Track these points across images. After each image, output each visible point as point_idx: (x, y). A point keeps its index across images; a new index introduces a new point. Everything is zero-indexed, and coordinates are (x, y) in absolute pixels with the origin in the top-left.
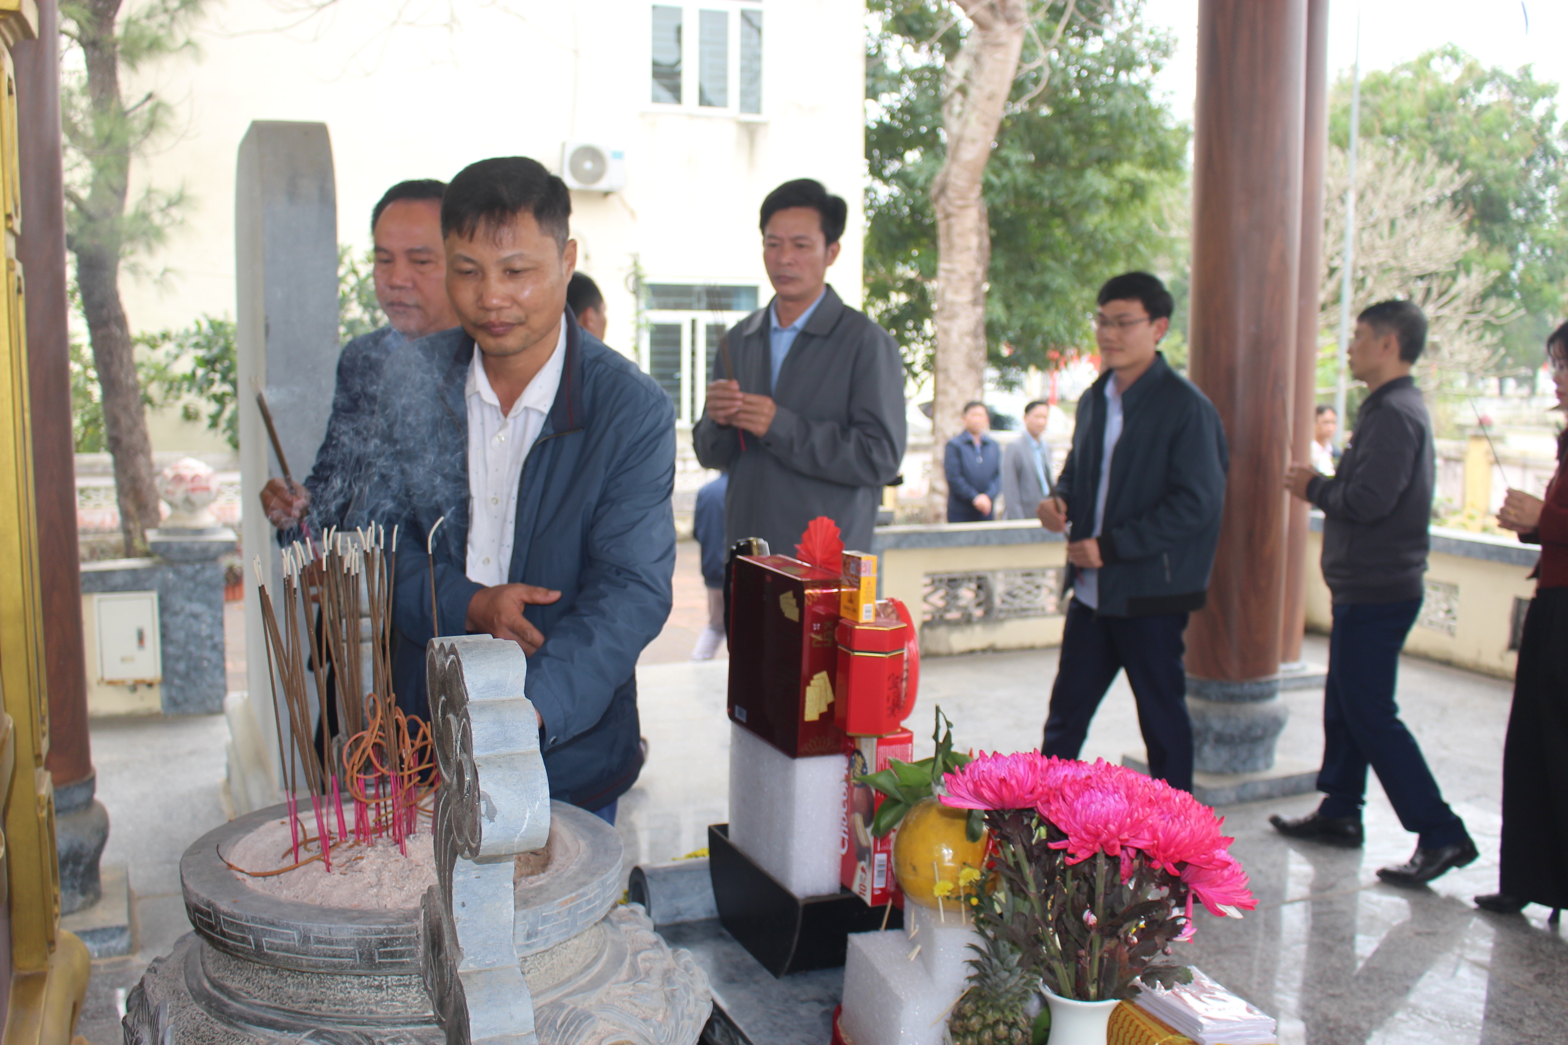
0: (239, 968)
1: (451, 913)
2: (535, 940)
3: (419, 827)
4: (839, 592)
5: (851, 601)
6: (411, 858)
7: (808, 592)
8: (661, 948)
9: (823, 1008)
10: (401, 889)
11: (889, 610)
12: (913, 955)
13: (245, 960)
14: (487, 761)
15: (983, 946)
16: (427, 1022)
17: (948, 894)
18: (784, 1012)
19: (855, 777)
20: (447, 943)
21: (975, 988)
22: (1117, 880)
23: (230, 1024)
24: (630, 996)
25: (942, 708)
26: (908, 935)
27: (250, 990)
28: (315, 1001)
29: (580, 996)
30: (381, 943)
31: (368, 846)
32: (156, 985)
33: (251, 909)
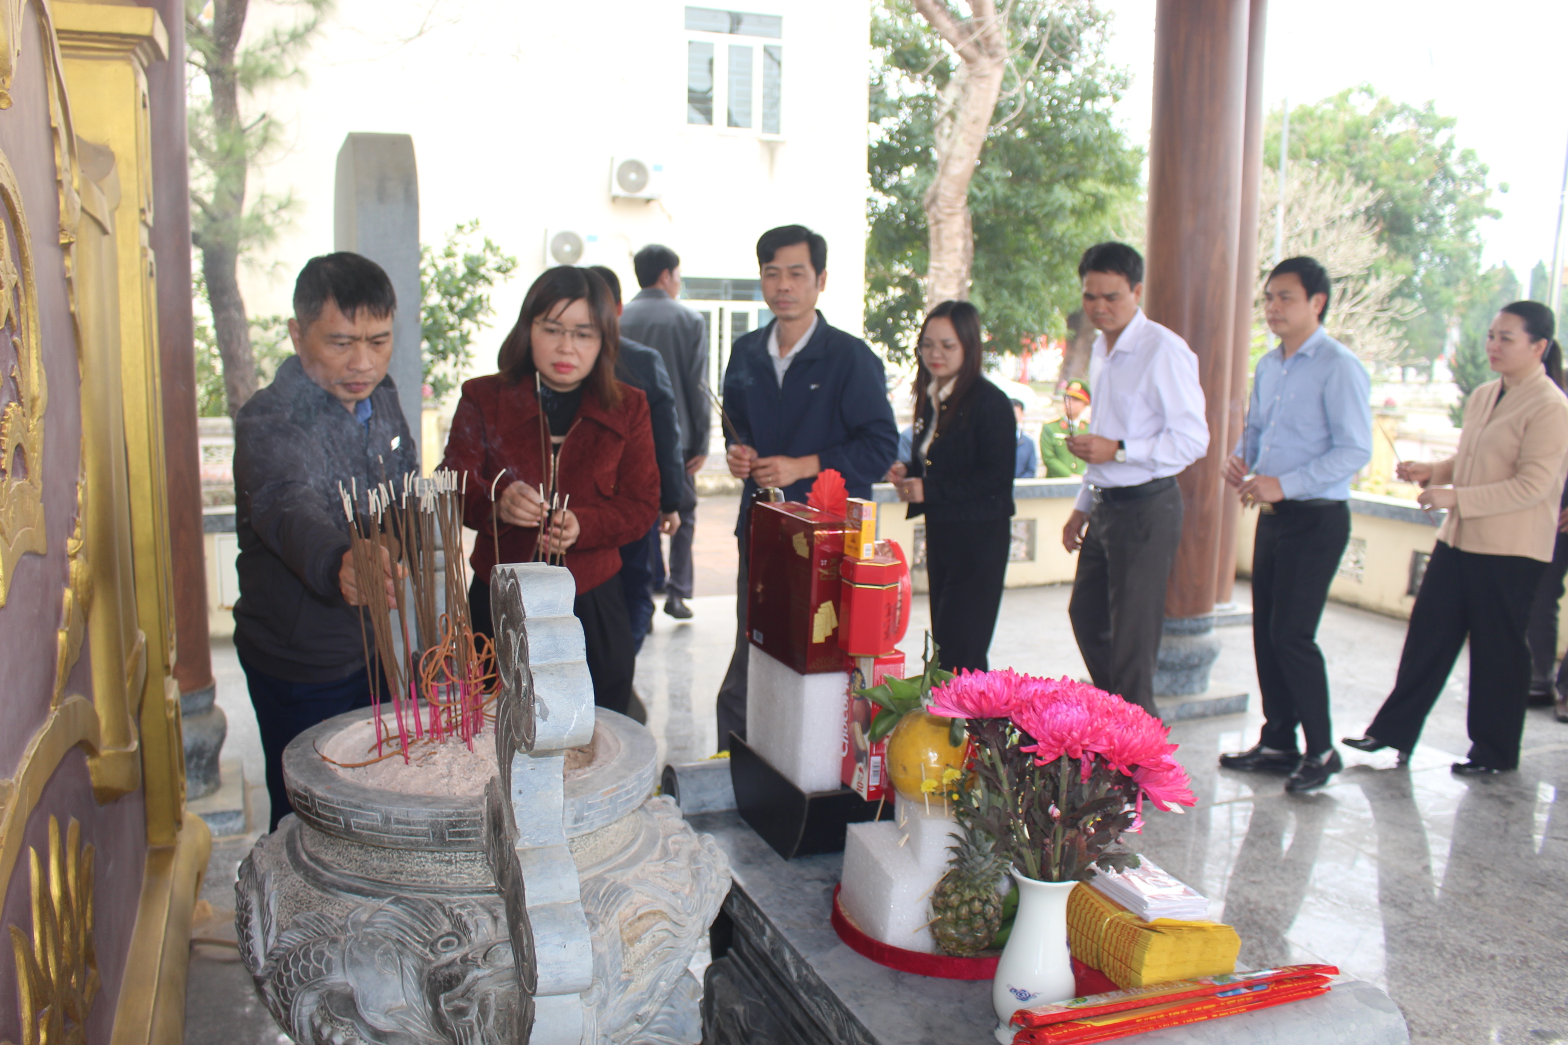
0: (332, 844)
1: (510, 800)
2: (580, 824)
3: (484, 728)
4: (843, 535)
5: (853, 541)
6: (477, 754)
7: (817, 533)
8: (689, 833)
9: (825, 886)
10: (468, 779)
11: (886, 549)
12: (902, 842)
13: (337, 837)
14: (541, 669)
15: (962, 836)
16: (490, 892)
17: (933, 790)
18: (792, 889)
19: (854, 692)
20: (506, 824)
21: (954, 870)
22: (1078, 780)
23: (324, 890)
24: (662, 873)
26: (898, 826)
27: (341, 862)
28: (396, 872)
29: (619, 872)
30: (450, 825)
31: (441, 743)
32: (262, 857)
33: (342, 794)
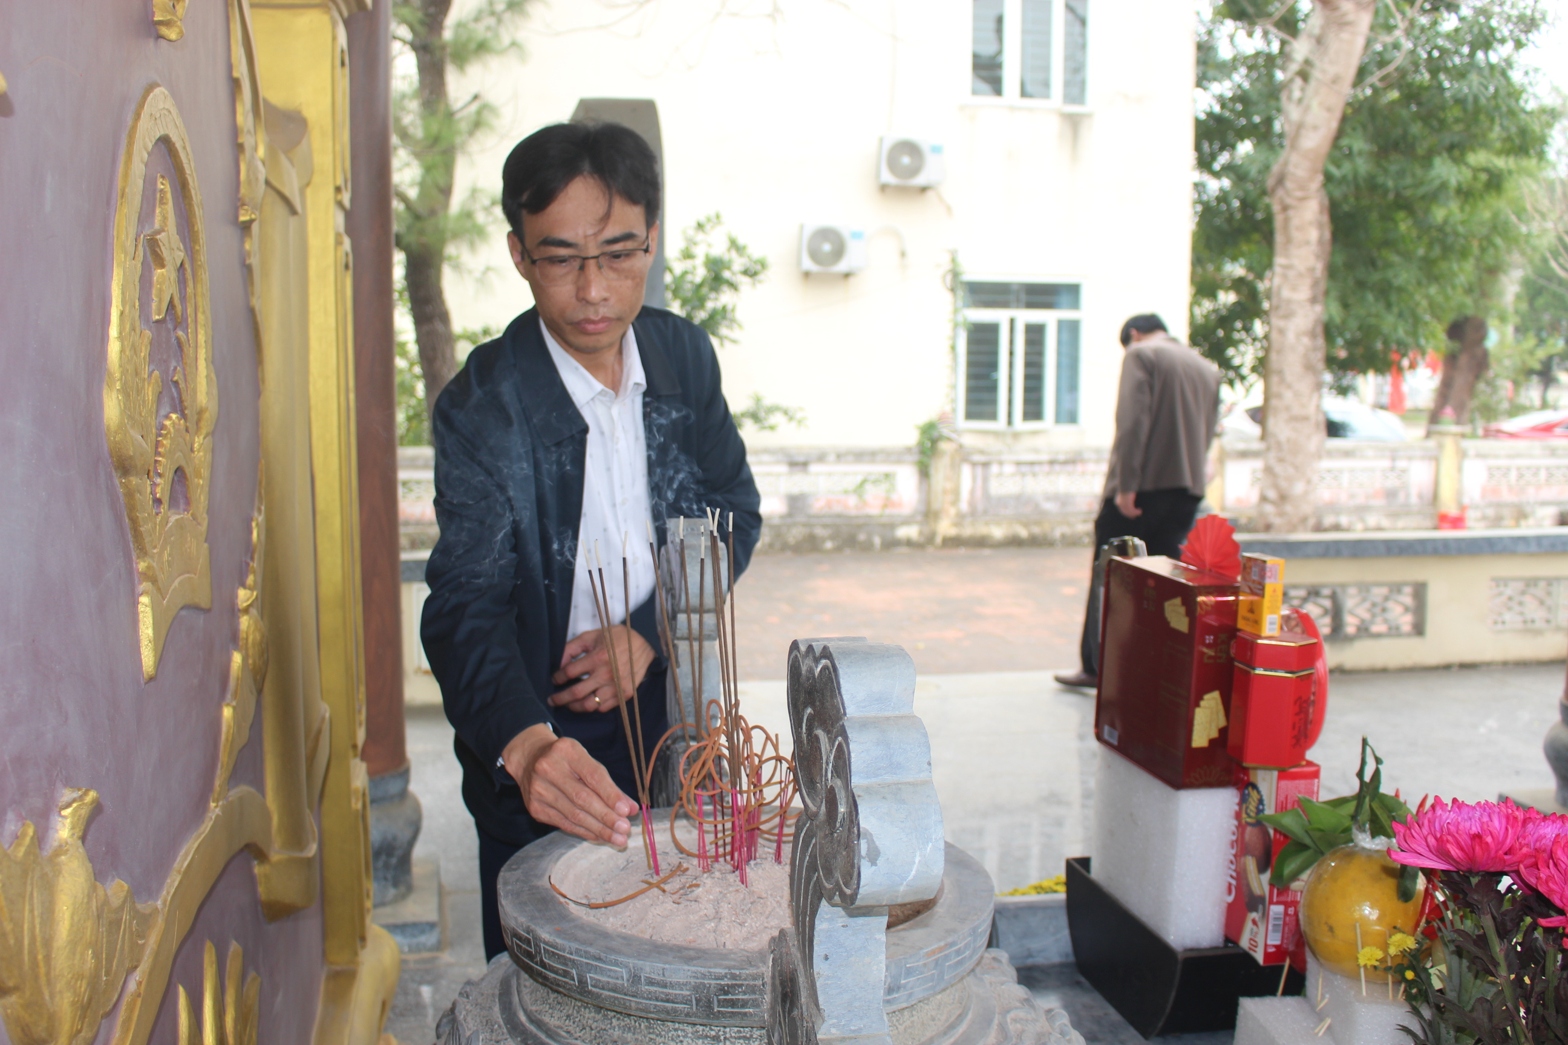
0: (559, 1003)
1: (811, 966)
2: (896, 995)
3: (760, 851)
4: (1236, 602)
5: (1251, 611)
6: (752, 889)
7: (1201, 599)
8: (1032, 1007)
10: (742, 924)
11: (1293, 623)
12: (1322, 1030)
13: (565, 995)
14: (868, 790)
15: (1416, 1027)
17: (1377, 963)
19: (1249, 816)
20: (803, 998)
25: (1370, 741)
26: (1313, 1008)
27: (570, 1028)
30: (721, 990)
31: (704, 872)
32: (468, 1012)
33: (576, 939)
